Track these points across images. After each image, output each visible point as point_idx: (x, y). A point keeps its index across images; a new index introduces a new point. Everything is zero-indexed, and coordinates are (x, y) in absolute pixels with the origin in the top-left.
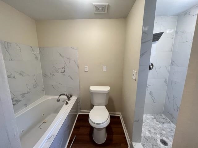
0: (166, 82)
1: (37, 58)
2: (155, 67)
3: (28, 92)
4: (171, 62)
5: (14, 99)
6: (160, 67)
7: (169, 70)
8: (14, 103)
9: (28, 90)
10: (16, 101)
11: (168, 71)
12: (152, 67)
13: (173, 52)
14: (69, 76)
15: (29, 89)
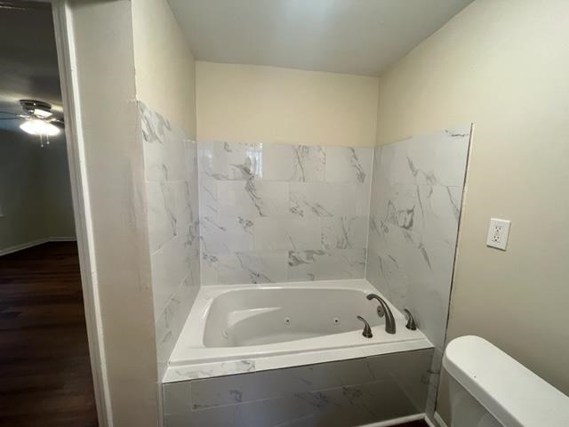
1: (362, 177)
3: (321, 253)
5: (293, 254)
8: (292, 262)
9: (324, 249)
10: (295, 258)
14: (419, 247)
15: (326, 247)
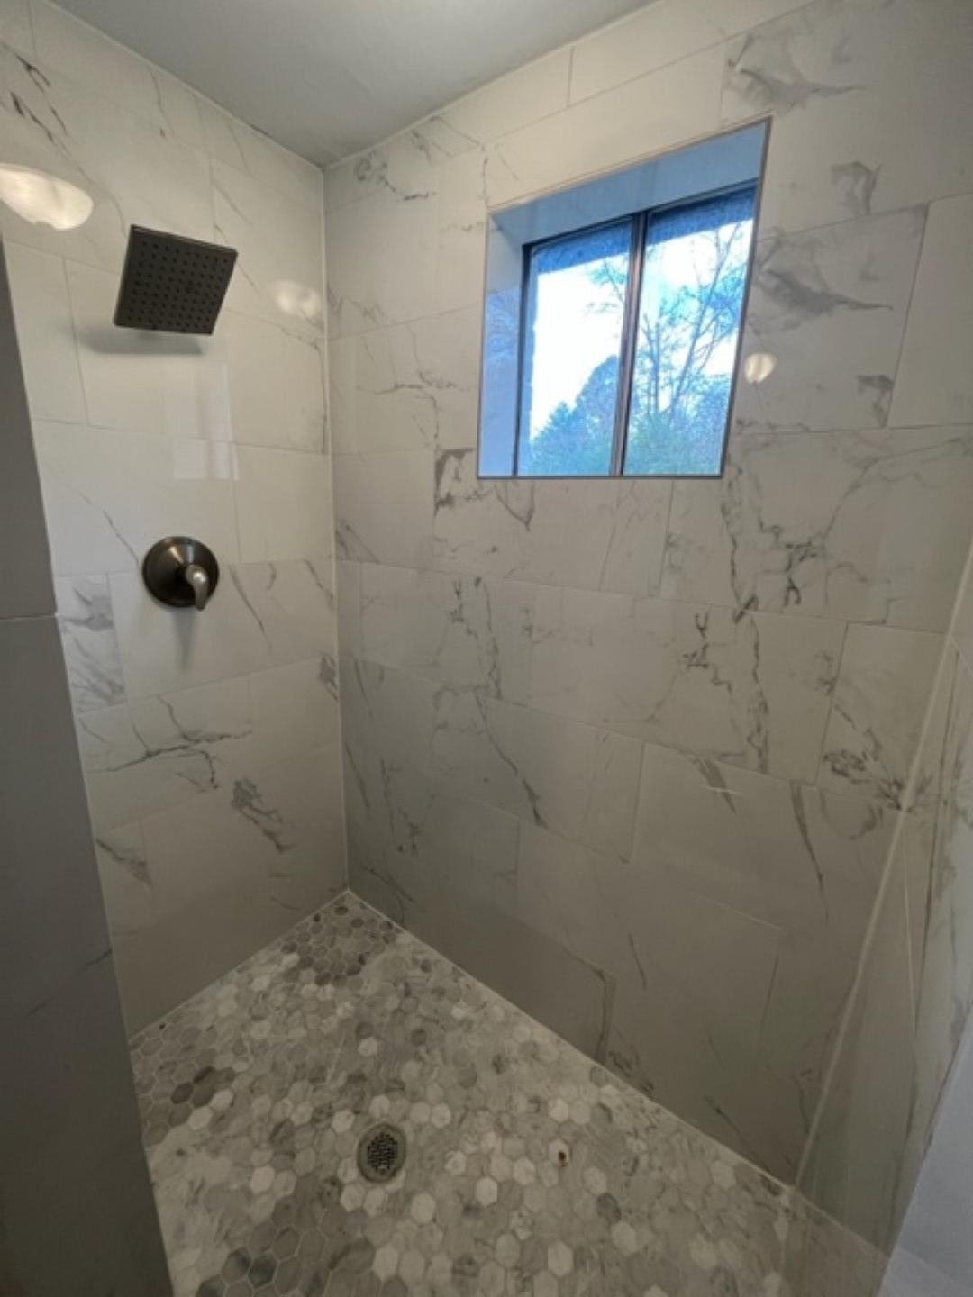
0: (326, 675)
2: (235, 579)
4: (337, 533)
6: (274, 577)
7: (334, 592)
11: (332, 597)
12: (199, 577)
13: (334, 455)
